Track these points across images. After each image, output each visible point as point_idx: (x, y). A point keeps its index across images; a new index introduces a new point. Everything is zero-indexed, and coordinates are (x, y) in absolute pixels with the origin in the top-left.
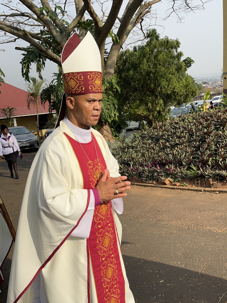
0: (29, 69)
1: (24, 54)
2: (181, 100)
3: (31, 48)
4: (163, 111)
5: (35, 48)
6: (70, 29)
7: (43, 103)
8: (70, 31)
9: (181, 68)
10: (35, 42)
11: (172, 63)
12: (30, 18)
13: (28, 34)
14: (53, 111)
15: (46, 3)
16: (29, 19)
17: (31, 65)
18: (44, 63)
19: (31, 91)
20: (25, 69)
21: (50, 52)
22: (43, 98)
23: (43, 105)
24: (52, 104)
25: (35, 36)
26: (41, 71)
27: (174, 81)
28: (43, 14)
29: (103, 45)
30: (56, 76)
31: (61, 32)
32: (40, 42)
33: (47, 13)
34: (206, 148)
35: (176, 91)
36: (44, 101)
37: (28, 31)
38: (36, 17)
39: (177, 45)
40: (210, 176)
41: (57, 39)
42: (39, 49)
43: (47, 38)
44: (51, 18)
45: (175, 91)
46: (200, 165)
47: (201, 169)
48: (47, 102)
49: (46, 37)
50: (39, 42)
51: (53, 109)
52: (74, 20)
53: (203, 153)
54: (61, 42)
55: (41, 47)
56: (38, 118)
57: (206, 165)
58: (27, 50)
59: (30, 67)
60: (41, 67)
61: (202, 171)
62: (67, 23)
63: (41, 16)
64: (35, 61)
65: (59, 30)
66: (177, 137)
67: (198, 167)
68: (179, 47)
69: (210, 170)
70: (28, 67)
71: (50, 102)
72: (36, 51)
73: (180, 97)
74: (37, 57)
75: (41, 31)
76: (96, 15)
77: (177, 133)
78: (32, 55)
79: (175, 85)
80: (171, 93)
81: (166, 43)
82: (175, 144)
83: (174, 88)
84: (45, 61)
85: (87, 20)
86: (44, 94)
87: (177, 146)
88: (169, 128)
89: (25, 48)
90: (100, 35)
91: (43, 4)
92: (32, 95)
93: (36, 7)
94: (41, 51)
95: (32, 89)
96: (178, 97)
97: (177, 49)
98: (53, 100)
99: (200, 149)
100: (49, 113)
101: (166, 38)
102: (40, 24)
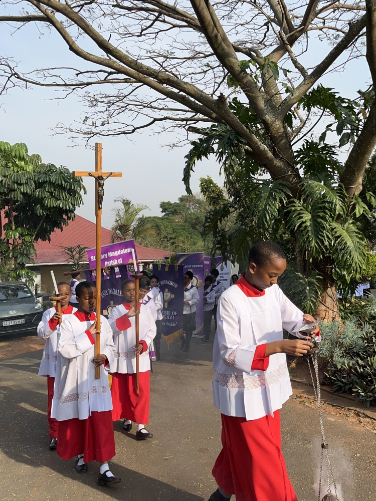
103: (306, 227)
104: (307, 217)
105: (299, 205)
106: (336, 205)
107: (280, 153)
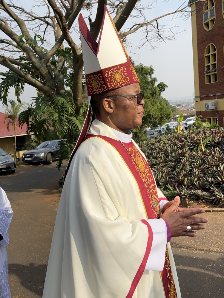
0: (8, 93)
1: (2, 79)
2: (156, 122)
3: (10, 73)
4: (139, 133)
5: (14, 73)
6: (49, 56)
7: (21, 125)
8: (49, 58)
9: (156, 92)
10: (14, 67)
11: (147, 88)
12: (9, 44)
13: (7, 60)
14: (30, 132)
15: (26, 31)
16: (8, 46)
17: (9, 88)
18: (22, 88)
19: (9, 113)
20: (3, 93)
21: (29, 77)
22: (21, 121)
23: (21, 127)
24: (29, 126)
25: (14, 62)
26: (19, 95)
27: (148, 104)
28: (23, 41)
29: (81, 71)
30: (35, 99)
31: (40, 59)
32: (20, 67)
33: (27, 41)
34: (181, 168)
35: (152, 114)
36: (22, 124)
37: (8, 57)
38: (15, 44)
39: (151, 72)
40: (186, 196)
41: (36, 64)
42: (17, 74)
43: (27, 64)
44: (30, 45)
45: (150, 114)
46: (176, 185)
47: (177, 189)
48: (25, 124)
49: (25, 63)
50: (18, 67)
51: (31, 131)
52: (53, 48)
53: (178, 173)
54: (40, 67)
55: (20, 72)
56: (15, 140)
57: (182, 184)
58: (6, 74)
59: (8, 91)
60: (19, 91)
61: (178, 191)
62: (46, 50)
63: (21, 43)
64: (14, 86)
65: (38, 57)
66: (153, 158)
67: (174, 187)
68: (153, 73)
69: (186, 190)
70: (7, 91)
71: (28, 124)
72: (15, 76)
73: (155, 120)
74: (16, 82)
75: (20, 57)
76: (74, 44)
77: (153, 154)
78: (11, 79)
79: (150, 108)
80: (146, 116)
81: (141, 70)
82: (152, 164)
83: (149, 112)
84: (24, 85)
85: (66, 48)
86: (21, 117)
87: (154, 166)
88: (146, 149)
89: (4, 73)
90: (78, 61)
91: (22, 32)
92: (10, 117)
93: (16, 35)
94: (20, 75)
95: (11, 112)
96: (153, 119)
97: (151, 75)
98: (31, 123)
99: (175, 170)
100: (26, 135)
101: (141, 65)
102: (20, 50)
103: (56, 120)
104: (56, 115)
105: (52, 110)
106: (68, 109)
107: (46, 83)
